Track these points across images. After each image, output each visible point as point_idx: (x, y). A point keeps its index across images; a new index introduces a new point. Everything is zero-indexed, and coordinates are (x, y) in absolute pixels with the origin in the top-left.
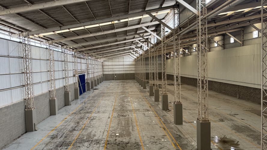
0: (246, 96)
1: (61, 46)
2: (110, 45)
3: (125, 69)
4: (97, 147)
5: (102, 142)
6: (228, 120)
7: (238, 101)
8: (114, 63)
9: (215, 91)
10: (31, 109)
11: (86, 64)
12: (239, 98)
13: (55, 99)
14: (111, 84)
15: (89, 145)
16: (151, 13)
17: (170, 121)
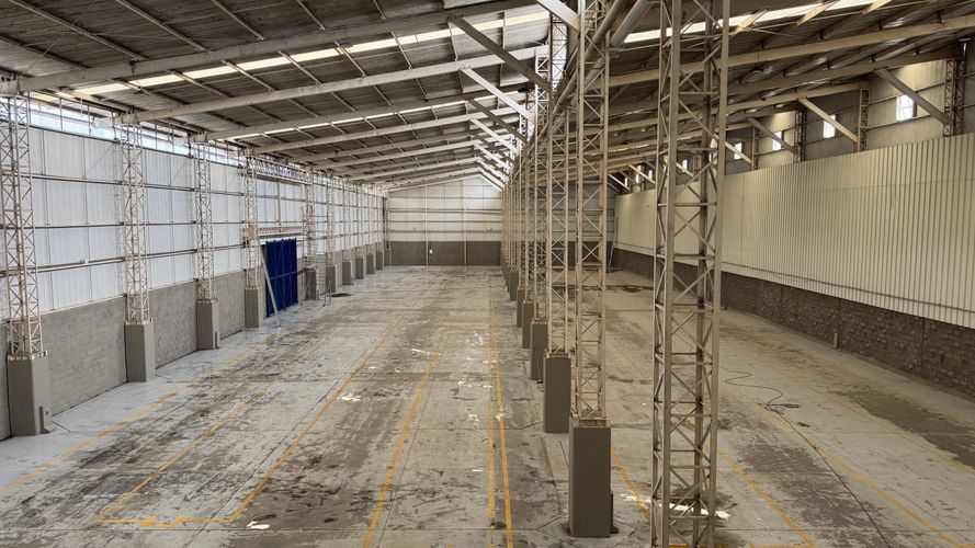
0: (860, 339)
1: (185, 134)
2: (375, 135)
3: (466, 227)
4: (219, 500)
5: (250, 483)
6: (749, 427)
7: (829, 358)
8: (426, 204)
9: (763, 317)
10: (28, 355)
11: (304, 204)
12: (838, 347)
13: (144, 323)
14: (410, 278)
15: (194, 493)
16: (464, 18)
17: (533, 420)
